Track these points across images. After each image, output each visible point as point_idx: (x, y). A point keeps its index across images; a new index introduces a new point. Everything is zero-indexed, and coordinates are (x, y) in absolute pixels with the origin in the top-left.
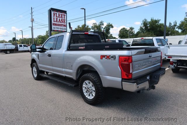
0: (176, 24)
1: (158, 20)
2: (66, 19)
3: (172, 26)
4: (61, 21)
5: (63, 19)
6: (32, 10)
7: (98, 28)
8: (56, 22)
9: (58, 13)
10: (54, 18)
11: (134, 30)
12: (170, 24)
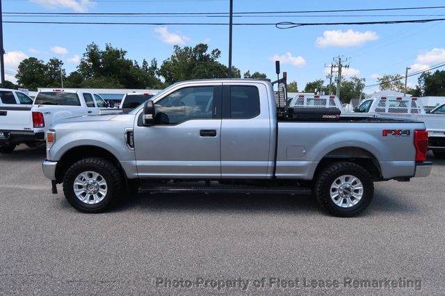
0: (156, 65)
1: (122, 52)
3: (148, 67)
12: (145, 63)
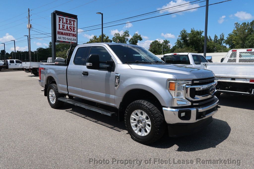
0: (223, 37)
1: (201, 32)
2: (76, 26)
3: (218, 39)
4: (69, 29)
5: (72, 26)
6: (29, 13)
7: (121, 40)
8: (63, 30)
9: (65, 18)
10: (59, 25)
11: (169, 44)
12: (216, 37)
